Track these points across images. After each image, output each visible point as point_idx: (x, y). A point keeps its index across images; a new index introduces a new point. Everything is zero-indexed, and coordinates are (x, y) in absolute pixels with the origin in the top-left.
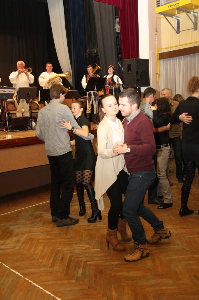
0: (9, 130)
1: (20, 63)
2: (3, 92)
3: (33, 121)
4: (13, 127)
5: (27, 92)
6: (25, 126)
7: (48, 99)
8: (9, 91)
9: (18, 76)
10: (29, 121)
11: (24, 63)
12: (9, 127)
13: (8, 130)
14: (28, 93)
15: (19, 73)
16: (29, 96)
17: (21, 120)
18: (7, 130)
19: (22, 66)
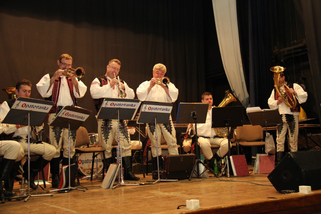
0: (161, 178)
1: (159, 66)
2: (153, 111)
3: (201, 163)
4: (167, 173)
5: (192, 112)
6: (186, 171)
7: (226, 124)
8: (163, 109)
9: (149, 90)
10: (195, 163)
11: (164, 67)
12: (160, 173)
13: (159, 179)
14: (194, 113)
15: (153, 84)
16: (196, 119)
17: (182, 160)
18: (157, 179)
19: (160, 72)
